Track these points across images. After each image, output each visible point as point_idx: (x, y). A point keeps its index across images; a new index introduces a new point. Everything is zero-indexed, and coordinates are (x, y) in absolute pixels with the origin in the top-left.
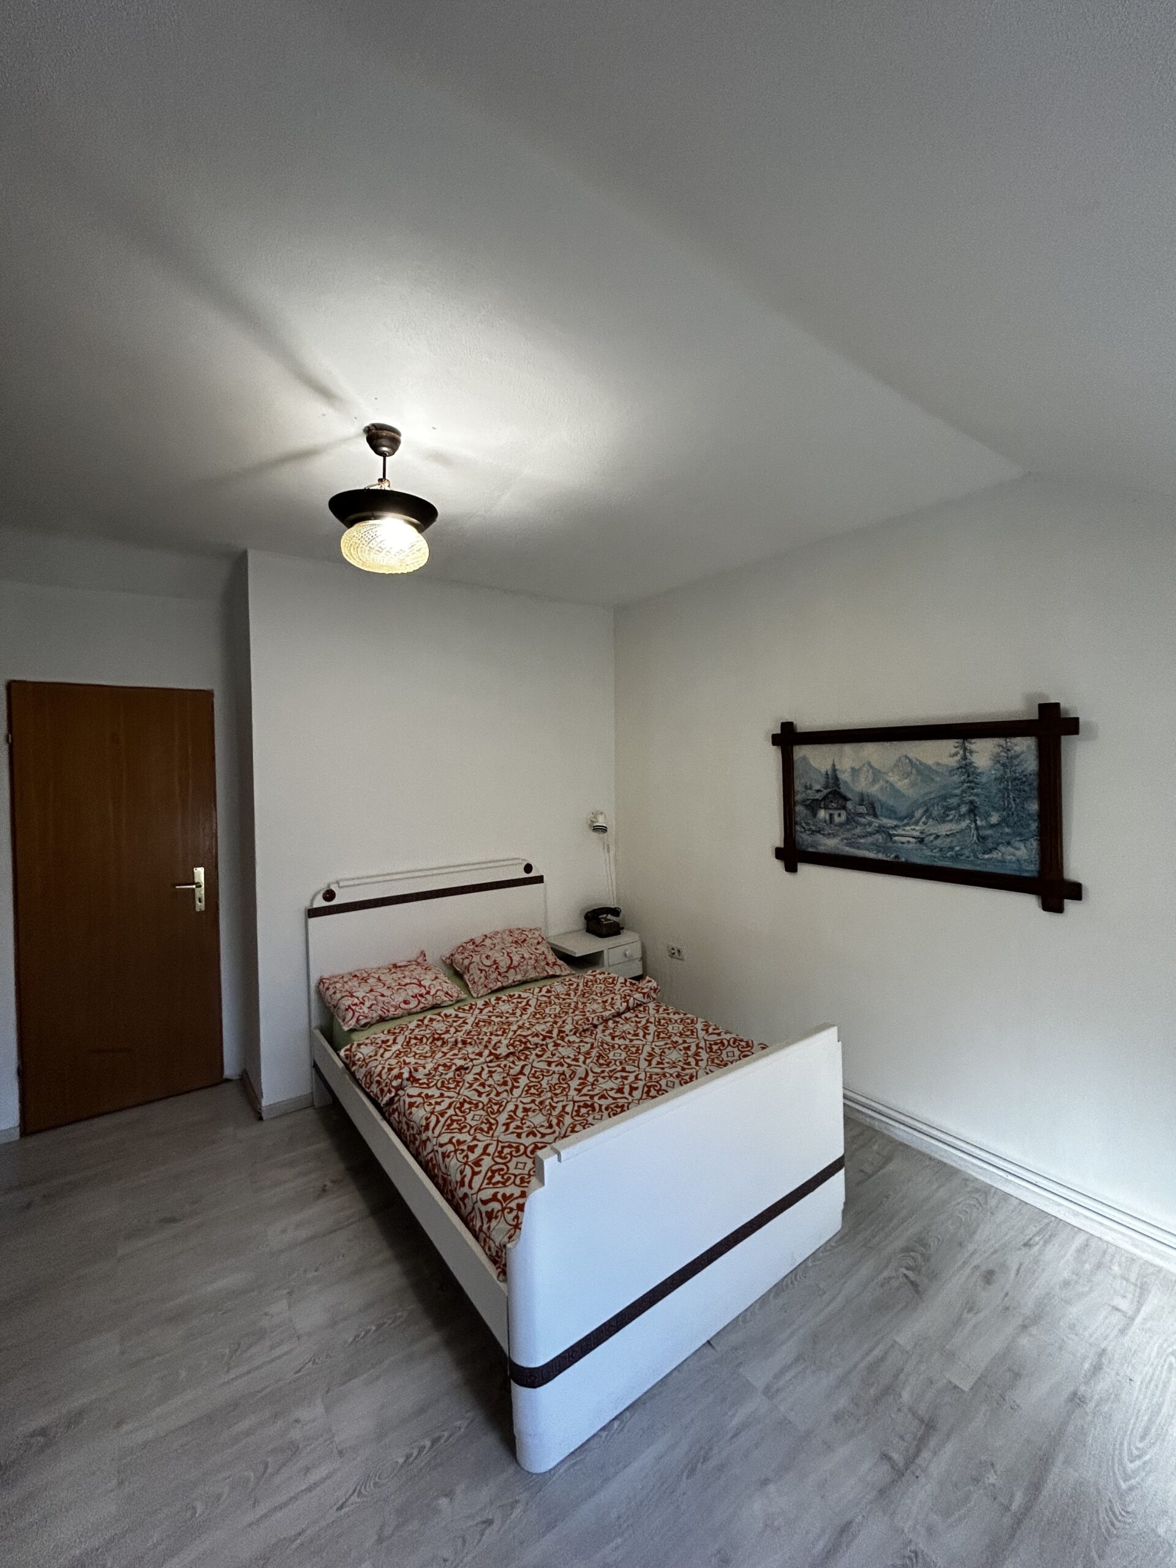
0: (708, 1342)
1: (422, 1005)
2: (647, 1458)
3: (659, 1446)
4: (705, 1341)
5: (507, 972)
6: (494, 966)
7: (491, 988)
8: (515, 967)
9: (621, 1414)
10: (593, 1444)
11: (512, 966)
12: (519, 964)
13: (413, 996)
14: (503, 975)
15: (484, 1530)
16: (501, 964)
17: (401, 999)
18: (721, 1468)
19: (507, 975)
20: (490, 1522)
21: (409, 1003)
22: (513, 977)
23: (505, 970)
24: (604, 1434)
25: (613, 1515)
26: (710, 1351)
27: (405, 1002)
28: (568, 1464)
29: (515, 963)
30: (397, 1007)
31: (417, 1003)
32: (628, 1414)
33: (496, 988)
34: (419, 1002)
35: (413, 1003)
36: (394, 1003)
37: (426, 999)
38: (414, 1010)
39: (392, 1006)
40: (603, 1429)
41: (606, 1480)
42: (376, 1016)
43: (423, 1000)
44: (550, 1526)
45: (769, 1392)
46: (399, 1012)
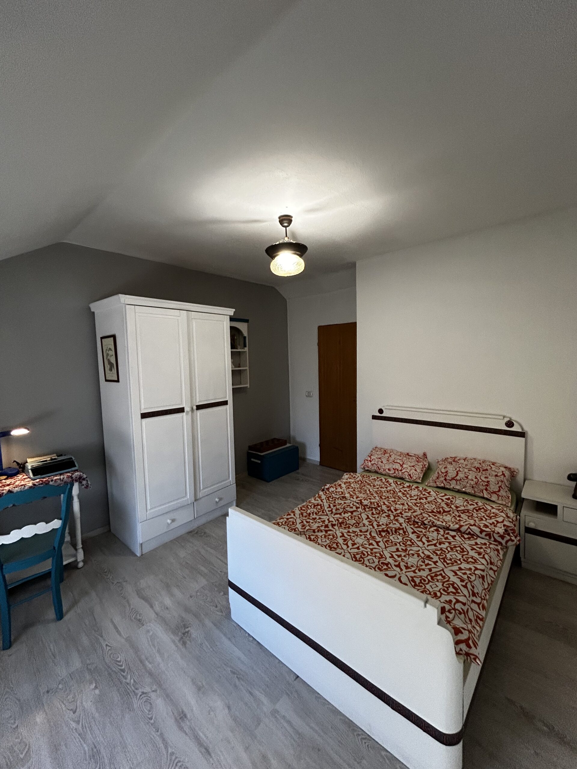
0: (298, 677)
1: (395, 474)
2: (238, 653)
3: (243, 657)
4: (298, 675)
5: (450, 480)
6: (445, 474)
7: (437, 485)
8: (456, 480)
9: (255, 640)
10: (242, 631)
11: (455, 478)
12: (461, 480)
13: (394, 469)
14: (448, 481)
15: (214, 606)
16: (449, 474)
17: (388, 467)
18: (235, 686)
19: (451, 482)
20: (216, 607)
21: (390, 471)
22: (453, 485)
23: (450, 479)
24: (247, 635)
25: (218, 644)
26: (293, 677)
27: (389, 470)
28: (235, 625)
29: (458, 478)
30: (385, 470)
31: (393, 472)
32: (256, 642)
33: (440, 486)
34: (395, 473)
35: (392, 472)
36: (384, 467)
37: (399, 473)
38: (391, 475)
39: (383, 468)
40: (249, 634)
41: (229, 639)
42: (373, 469)
43: (397, 472)
44: (215, 625)
45: (275, 713)
46: (384, 473)
